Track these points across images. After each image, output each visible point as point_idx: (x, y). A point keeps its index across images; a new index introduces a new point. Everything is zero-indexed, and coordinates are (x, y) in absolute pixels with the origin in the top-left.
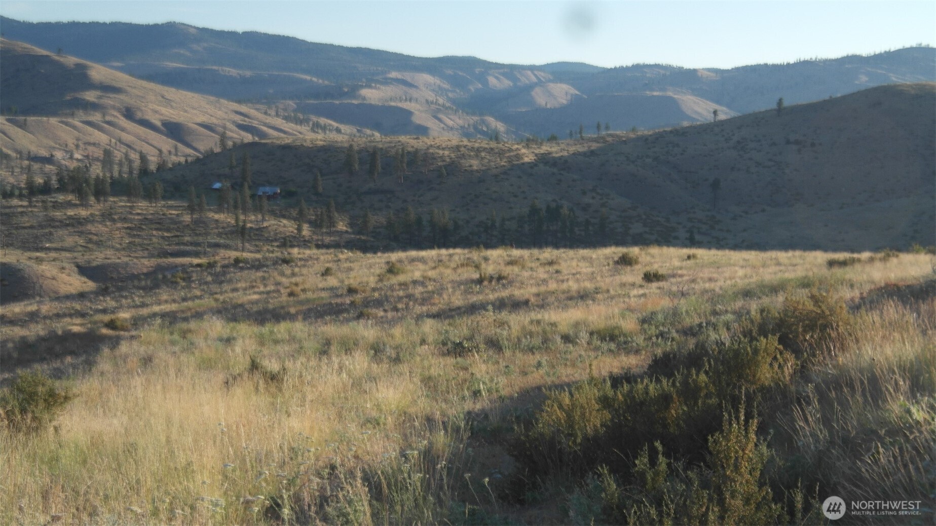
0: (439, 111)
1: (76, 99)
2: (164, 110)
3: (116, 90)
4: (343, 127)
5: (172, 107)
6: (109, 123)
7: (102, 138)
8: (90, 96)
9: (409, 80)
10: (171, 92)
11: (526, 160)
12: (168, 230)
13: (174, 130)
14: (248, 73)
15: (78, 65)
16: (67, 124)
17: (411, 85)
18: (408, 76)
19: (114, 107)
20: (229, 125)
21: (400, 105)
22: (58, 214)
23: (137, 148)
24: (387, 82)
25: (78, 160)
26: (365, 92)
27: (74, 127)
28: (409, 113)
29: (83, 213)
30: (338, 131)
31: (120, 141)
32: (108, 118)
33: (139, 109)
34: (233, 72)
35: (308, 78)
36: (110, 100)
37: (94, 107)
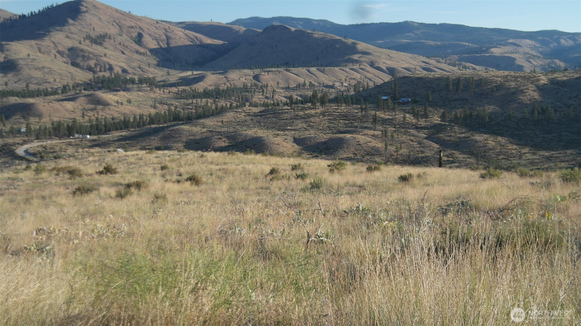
0: (530, 58)
1: (349, 58)
2: (388, 62)
3: (368, 54)
4: (477, 67)
5: (392, 61)
6: (361, 69)
7: (357, 76)
8: (356, 57)
9: (518, 43)
10: (394, 53)
11: (542, 82)
12: (348, 120)
13: (391, 71)
14: (439, 43)
15: (352, 43)
16: (342, 70)
17: (518, 46)
18: (517, 41)
19: (365, 62)
20: (418, 68)
21: (510, 55)
22: (301, 113)
23: (373, 80)
24: (506, 44)
25: (345, 86)
26: (493, 50)
27: (346, 71)
28: (514, 59)
29: (313, 112)
30: (474, 69)
31: (366, 77)
32: (361, 67)
33: (376, 62)
34: (432, 43)
35: (467, 44)
36: (364, 59)
37: (357, 61)
